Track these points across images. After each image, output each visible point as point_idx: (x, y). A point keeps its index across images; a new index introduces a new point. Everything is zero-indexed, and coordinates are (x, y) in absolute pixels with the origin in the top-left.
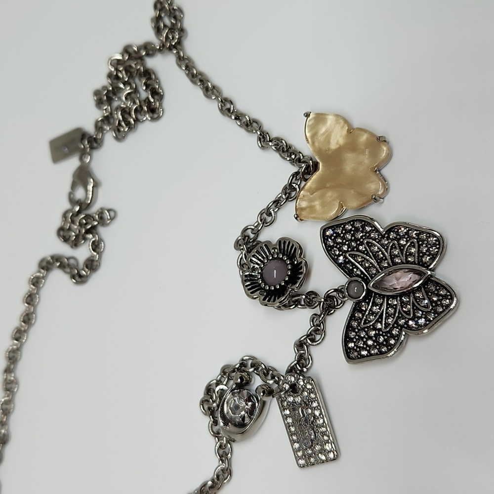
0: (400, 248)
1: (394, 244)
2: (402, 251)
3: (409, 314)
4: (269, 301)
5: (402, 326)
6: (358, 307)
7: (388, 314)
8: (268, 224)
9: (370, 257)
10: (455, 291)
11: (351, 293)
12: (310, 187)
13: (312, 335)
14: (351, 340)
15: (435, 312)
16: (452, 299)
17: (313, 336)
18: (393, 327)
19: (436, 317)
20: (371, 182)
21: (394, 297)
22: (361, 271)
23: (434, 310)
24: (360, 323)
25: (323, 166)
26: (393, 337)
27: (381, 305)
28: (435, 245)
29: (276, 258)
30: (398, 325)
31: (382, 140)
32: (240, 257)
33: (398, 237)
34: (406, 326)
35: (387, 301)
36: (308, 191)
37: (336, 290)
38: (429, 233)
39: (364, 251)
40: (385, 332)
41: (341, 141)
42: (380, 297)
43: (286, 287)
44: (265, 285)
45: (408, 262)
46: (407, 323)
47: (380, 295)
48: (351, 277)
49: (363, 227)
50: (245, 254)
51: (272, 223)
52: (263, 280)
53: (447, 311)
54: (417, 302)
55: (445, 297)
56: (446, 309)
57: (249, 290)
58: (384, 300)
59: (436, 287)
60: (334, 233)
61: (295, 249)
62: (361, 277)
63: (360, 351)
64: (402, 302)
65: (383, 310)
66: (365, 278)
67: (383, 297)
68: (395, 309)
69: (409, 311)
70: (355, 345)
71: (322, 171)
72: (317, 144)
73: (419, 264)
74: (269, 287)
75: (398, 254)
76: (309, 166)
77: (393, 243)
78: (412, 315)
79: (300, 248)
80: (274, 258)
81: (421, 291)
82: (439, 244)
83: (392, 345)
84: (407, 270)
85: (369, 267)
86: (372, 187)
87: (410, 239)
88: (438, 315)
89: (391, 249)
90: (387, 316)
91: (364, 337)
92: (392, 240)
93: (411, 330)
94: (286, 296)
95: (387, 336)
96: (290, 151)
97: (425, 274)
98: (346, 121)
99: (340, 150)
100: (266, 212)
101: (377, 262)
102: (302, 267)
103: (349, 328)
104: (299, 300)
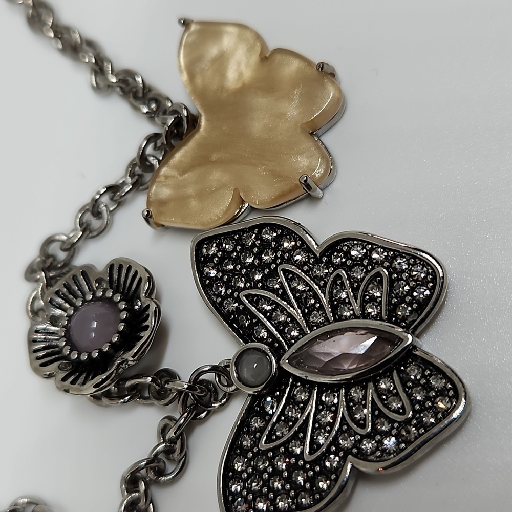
0: (352, 287)
1: (339, 277)
2: (355, 290)
3: (363, 426)
4: (73, 383)
5: (348, 452)
6: (258, 405)
7: (320, 424)
8: (95, 233)
9: (290, 303)
10: (464, 381)
11: (246, 374)
12: (180, 162)
13: (159, 461)
14: (237, 476)
15: (420, 425)
16: (456, 397)
17: (161, 464)
18: (328, 452)
19: (420, 435)
20: (301, 153)
21: (332, 388)
22: (268, 331)
23: (417, 419)
24: (260, 438)
25: (207, 120)
26: (326, 473)
27: (306, 403)
28: (424, 282)
29: (100, 299)
30: (339, 448)
31: (325, 72)
32: (33, 295)
33: (349, 262)
34: (355, 450)
35: (319, 397)
36: (176, 168)
37: (214, 369)
38: (415, 257)
39: (278, 289)
40: (309, 463)
41: (248, 74)
42: (304, 387)
43: (113, 357)
44: (71, 351)
45: (366, 316)
46: (358, 443)
47: (304, 382)
48: (246, 342)
49: (278, 240)
50: (42, 289)
51: (102, 231)
52: (69, 342)
53: (446, 422)
54: (382, 401)
55: (442, 393)
56: (444, 417)
57: (38, 358)
58: (311, 394)
59: (424, 371)
60: (218, 251)
61: (140, 279)
62: (266, 344)
63: (254, 499)
64: (349, 399)
65: (309, 414)
66: (277, 345)
67: (309, 386)
68: (336, 413)
69: (365, 420)
70: (244, 488)
71: (205, 129)
72: (199, 81)
73: (389, 321)
74: (79, 355)
75: (348, 297)
76: (181, 118)
77: (338, 274)
78: (369, 429)
79: (150, 279)
80: (95, 299)
81: (392, 379)
82: (434, 280)
83: (323, 490)
84: (363, 332)
85: (286, 324)
86: (303, 162)
87: (373, 268)
88: (426, 431)
89: (332, 288)
90: (317, 429)
91: (265, 470)
92: (337, 267)
93: (365, 460)
94: (107, 373)
95: (314, 471)
96: (150, 95)
97: (401, 340)
98: (258, 37)
99: (244, 90)
100: (91, 209)
101: (303, 312)
102: (148, 315)
103: (235, 449)
104: (139, 387)
